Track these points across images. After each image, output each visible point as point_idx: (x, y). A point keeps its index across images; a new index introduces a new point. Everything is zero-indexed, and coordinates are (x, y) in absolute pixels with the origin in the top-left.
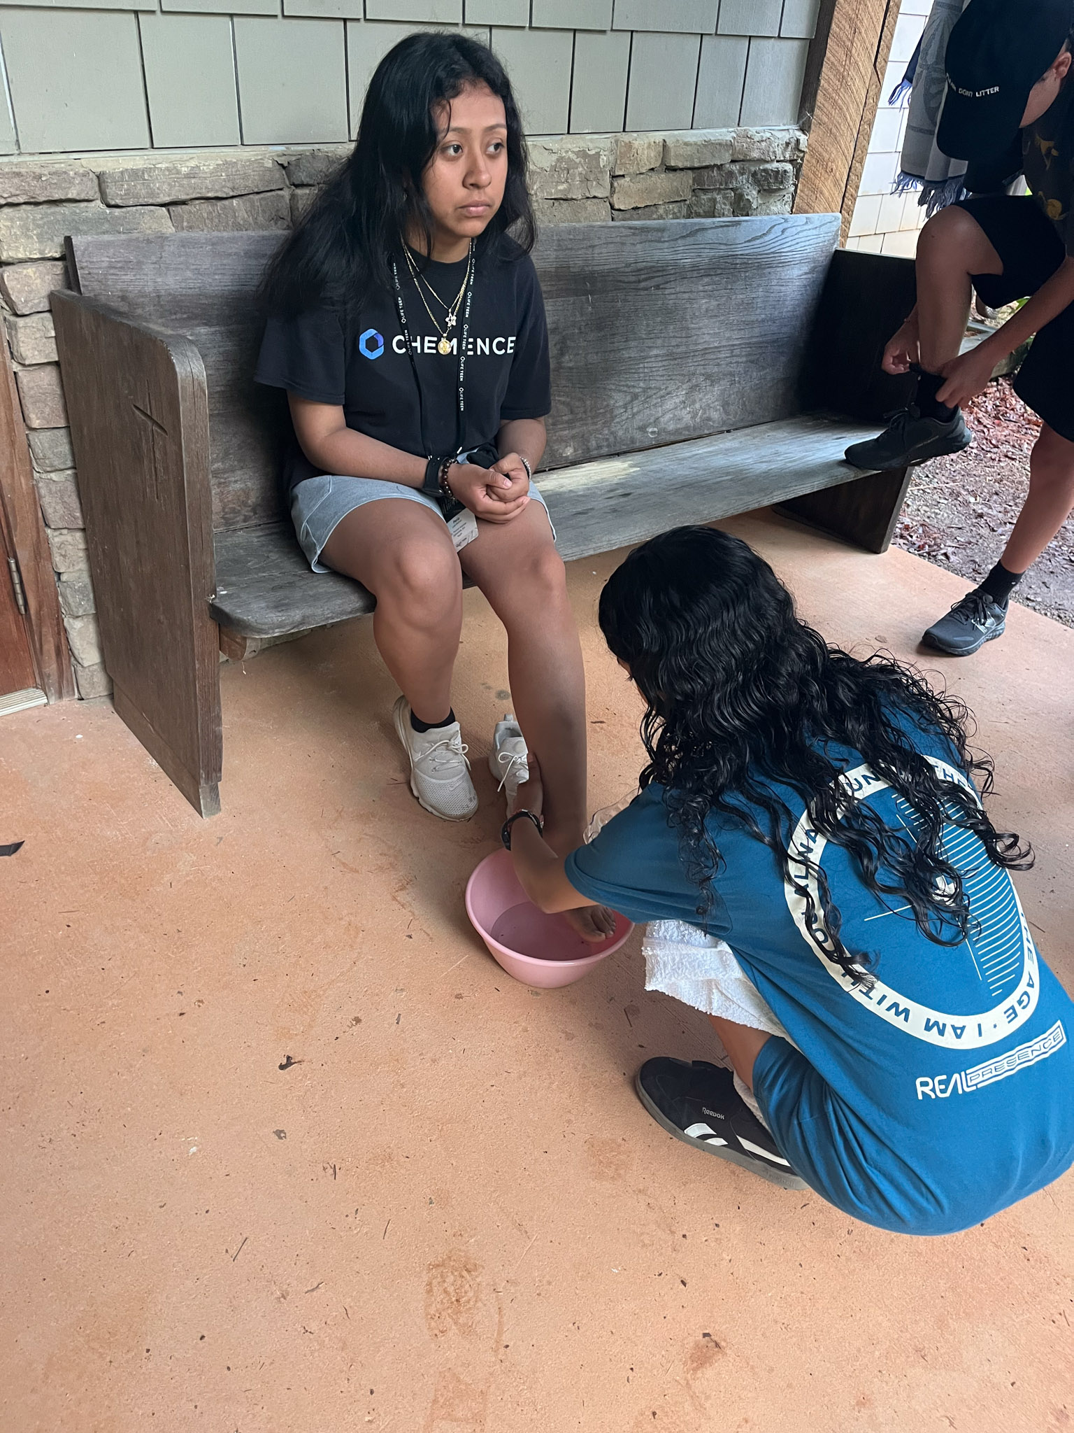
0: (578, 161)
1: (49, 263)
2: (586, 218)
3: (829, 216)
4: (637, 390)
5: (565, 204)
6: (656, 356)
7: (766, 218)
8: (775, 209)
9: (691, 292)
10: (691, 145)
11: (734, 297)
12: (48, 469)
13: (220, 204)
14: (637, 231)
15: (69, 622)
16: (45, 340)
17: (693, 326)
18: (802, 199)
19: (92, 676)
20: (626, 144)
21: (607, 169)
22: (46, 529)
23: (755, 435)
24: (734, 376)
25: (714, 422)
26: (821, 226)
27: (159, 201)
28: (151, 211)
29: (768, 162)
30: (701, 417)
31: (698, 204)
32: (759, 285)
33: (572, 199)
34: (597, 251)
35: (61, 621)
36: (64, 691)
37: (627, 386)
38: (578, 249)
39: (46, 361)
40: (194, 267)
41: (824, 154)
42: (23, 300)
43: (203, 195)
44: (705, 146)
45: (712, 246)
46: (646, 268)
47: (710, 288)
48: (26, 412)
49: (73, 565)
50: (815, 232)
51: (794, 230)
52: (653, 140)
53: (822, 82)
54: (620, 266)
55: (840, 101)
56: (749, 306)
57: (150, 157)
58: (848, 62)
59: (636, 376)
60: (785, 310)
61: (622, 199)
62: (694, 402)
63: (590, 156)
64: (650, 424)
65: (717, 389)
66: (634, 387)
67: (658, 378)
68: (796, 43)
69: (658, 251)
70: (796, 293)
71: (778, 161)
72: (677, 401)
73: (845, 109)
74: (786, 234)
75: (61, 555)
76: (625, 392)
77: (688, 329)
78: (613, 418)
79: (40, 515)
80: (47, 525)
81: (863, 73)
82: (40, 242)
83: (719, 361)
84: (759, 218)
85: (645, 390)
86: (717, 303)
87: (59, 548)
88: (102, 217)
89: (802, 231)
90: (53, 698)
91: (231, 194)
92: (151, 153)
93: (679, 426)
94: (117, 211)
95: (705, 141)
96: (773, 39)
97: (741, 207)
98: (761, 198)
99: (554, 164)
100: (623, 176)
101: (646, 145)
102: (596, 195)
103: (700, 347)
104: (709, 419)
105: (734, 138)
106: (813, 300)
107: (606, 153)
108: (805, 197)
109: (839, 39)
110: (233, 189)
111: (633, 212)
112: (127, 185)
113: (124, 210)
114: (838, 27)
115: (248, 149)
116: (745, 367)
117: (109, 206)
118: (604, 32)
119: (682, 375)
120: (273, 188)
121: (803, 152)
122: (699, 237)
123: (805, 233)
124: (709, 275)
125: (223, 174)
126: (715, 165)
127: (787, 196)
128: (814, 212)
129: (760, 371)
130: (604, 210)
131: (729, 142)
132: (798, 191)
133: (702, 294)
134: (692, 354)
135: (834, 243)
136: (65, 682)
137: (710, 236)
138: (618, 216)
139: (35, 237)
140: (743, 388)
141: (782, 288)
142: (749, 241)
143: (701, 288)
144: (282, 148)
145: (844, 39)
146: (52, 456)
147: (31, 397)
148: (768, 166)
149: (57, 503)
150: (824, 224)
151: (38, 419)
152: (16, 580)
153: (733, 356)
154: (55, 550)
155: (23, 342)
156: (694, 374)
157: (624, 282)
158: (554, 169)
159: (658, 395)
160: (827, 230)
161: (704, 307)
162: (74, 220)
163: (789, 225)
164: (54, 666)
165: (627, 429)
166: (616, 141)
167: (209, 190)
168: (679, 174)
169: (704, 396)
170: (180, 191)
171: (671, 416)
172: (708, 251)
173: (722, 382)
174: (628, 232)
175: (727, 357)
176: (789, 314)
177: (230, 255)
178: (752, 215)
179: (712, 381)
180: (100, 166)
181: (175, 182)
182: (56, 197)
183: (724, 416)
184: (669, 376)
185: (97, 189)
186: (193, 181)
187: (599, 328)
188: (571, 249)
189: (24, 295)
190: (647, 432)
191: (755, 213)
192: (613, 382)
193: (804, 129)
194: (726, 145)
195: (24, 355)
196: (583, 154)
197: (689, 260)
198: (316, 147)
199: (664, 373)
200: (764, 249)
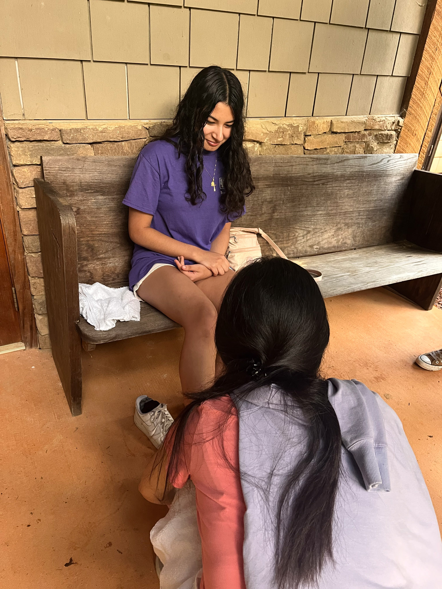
0: (288, 128)
1: (35, 166)
2: (291, 153)
3: (412, 155)
4: (310, 229)
5: (281, 147)
6: (321, 214)
7: (379, 155)
8: (386, 151)
9: (340, 186)
10: (344, 122)
11: (362, 189)
12: (30, 252)
13: (116, 143)
14: (314, 160)
15: (36, 315)
16: (31, 198)
17: (340, 201)
18: (400, 146)
19: (45, 339)
20: (312, 121)
21: (303, 132)
22: (29, 276)
23: (368, 252)
24: (360, 224)
25: (348, 244)
26: (407, 159)
27: (87, 142)
28: (83, 146)
29: (383, 130)
30: (341, 242)
31: (347, 148)
32: (375, 185)
33: (284, 145)
34: (294, 167)
35: (33, 315)
36: (33, 345)
37: (305, 227)
38: (285, 166)
39: (31, 207)
40: (99, 171)
41: (412, 127)
42: (21, 181)
43: (108, 140)
44: (351, 123)
45: (352, 167)
46: (318, 176)
47: (350, 185)
48: (22, 228)
49: (39, 292)
50: (405, 162)
51: (394, 161)
52: (325, 121)
53: (412, 96)
54: (305, 174)
55: (421, 105)
56: (369, 193)
57: (85, 123)
58: (426, 87)
59: (310, 223)
60: (387, 196)
61: (309, 145)
62: (338, 235)
63: (294, 126)
64: (316, 244)
65: (350, 230)
66: (308, 228)
67: (321, 224)
68: (400, 79)
69: (324, 168)
70: (393, 188)
71: (388, 130)
72: (330, 234)
73: (423, 108)
74: (390, 162)
75: (34, 288)
76: (304, 230)
77: (337, 202)
78: (297, 241)
79: (26, 270)
80: (29, 275)
81: (434, 92)
82: (31, 157)
83: (352, 217)
84: (377, 155)
85: (314, 229)
86: (353, 192)
87: (33, 285)
88: (60, 148)
89: (398, 161)
90: (28, 347)
91: (121, 140)
92: (86, 121)
93: (330, 246)
94: (67, 146)
95: (352, 121)
96: (389, 77)
97: (368, 150)
98: (379, 146)
99: (276, 129)
100: (310, 135)
101: (322, 122)
102: (297, 143)
103: (343, 211)
104: (345, 243)
105: (366, 120)
106: (402, 192)
107: (302, 125)
108: (402, 146)
109: (422, 77)
110: (122, 138)
111: (314, 151)
112: (73, 135)
113: (71, 145)
114: (422, 71)
115: (131, 121)
116: (365, 221)
117: (64, 143)
118: (305, 73)
119: (333, 223)
120: (141, 138)
121: (401, 126)
122: (346, 163)
123: (399, 162)
124: (350, 179)
125: (118, 131)
126: (356, 132)
127: (392, 145)
128: (405, 153)
129: (373, 222)
130: (300, 150)
131: (363, 122)
132: (398, 143)
133: (345, 188)
134: (339, 214)
135: (414, 167)
136: (33, 341)
137: (351, 162)
138: (307, 153)
139: (29, 155)
140: (364, 230)
141: (386, 186)
142: (371, 165)
143: (345, 185)
144: (147, 121)
145: (425, 77)
146: (32, 246)
147: (24, 222)
148: (383, 132)
149: (33, 266)
150: (409, 159)
151: (27, 231)
152: (15, 297)
153: (359, 215)
154: (31, 286)
155: (21, 199)
156: (339, 223)
157: (307, 181)
158: (276, 131)
159: (321, 232)
160: (411, 161)
161: (346, 193)
162: (47, 149)
163: (392, 159)
164: (29, 334)
165: (303, 247)
166: (308, 121)
167: (112, 138)
168: (338, 135)
169: (344, 232)
170: (97, 138)
171: (327, 241)
172: (350, 169)
173: (353, 227)
174: (310, 160)
175: (356, 216)
176: (389, 198)
177: (116, 166)
178: (374, 153)
179: (348, 226)
180: (61, 126)
181: (96, 134)
182: (39, 139)
183: (353, 243)
184: (327, 223)
185: (60, 136)
186: (104, 134)
187: (293, 202)
188: (281, 166)
189: (22, 180)
190: (314, 248)
191: (375, 152)
192: (298, 225)
193: (403, 116)
194: (362, 123)
195: (21, 205)
196: (291, 126)
197: (340, 173)
198: (164, 121)
199: (324, 222)
200: (378, 169)
